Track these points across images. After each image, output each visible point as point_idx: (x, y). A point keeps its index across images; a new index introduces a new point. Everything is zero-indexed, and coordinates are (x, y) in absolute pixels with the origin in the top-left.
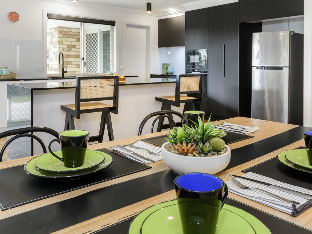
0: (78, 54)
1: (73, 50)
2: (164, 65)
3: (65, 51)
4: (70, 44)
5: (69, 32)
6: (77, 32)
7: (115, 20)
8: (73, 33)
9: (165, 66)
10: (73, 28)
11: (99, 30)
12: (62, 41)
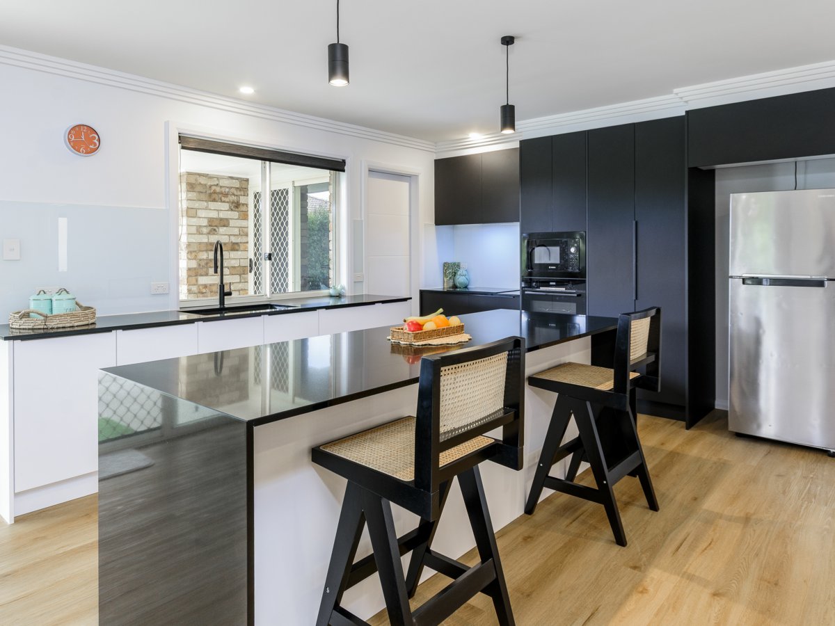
0: (234, 241)
1: (222, 230)
2: (446, 266)
3: (202, 234)
4: (215, 217)
5: (213, 188)
6: (232, 188)
7: (344, 159)
8: (223, 190)
9: (451, 269)
10: (223, 178)
11: (293, 182)
12: (196, 209)
